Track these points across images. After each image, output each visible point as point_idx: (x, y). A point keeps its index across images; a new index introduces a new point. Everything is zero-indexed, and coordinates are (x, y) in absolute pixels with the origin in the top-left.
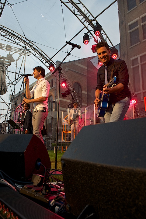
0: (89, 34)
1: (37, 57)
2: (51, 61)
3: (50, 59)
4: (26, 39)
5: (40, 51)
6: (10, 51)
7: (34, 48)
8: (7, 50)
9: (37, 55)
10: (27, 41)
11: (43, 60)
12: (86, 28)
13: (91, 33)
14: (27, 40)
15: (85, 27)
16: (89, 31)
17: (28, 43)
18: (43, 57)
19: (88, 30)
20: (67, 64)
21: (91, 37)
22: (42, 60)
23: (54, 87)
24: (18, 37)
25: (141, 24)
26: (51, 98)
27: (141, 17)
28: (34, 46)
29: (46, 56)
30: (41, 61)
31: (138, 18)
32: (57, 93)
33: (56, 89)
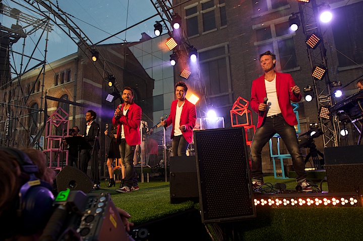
0: (162, 23)
1: (71, 38)
4: (58, 8)
6: (18, 19)
7: (68, 23)
8: (12, 16)
10: (57, 12)
12: (161, 16)
13: (165, 23)
14: (59, 11)
15: (159, 14)
16: (163, 20)
17: (59, 15)
18: (82, 39)
19: (162, 18)
21: (164, 28)
24: (44, 3)
25: (201, 12)
26: (65, 97)
27: (201, 2)
29: (86, 39)
30: (77, 44)
31: (197, 3)
32: (78, 91)
33: (76, 86)
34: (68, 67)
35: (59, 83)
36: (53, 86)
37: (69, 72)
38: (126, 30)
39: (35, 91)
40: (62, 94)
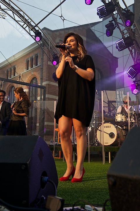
1: (16, 21)
2: (37, 28)
3: (36, 25)
5: (21, 13)
7: (12, 7)
9: (17, 18)
11: (26, 25)
18: (26, 21)
20: (58, 33)
22: (24, 26)
23: (39, 65)
26: (34, 81)
28: (12, 4)
29: (29, 21)
30: (22, 27)
32: (44, 74)
33: (42, 69)
34: (36, 53)
35: (29, 68)
36: (25, 71)
37: (37, 57)
38: (60, 4)
39: (12, 76)
40: (32, 77)
